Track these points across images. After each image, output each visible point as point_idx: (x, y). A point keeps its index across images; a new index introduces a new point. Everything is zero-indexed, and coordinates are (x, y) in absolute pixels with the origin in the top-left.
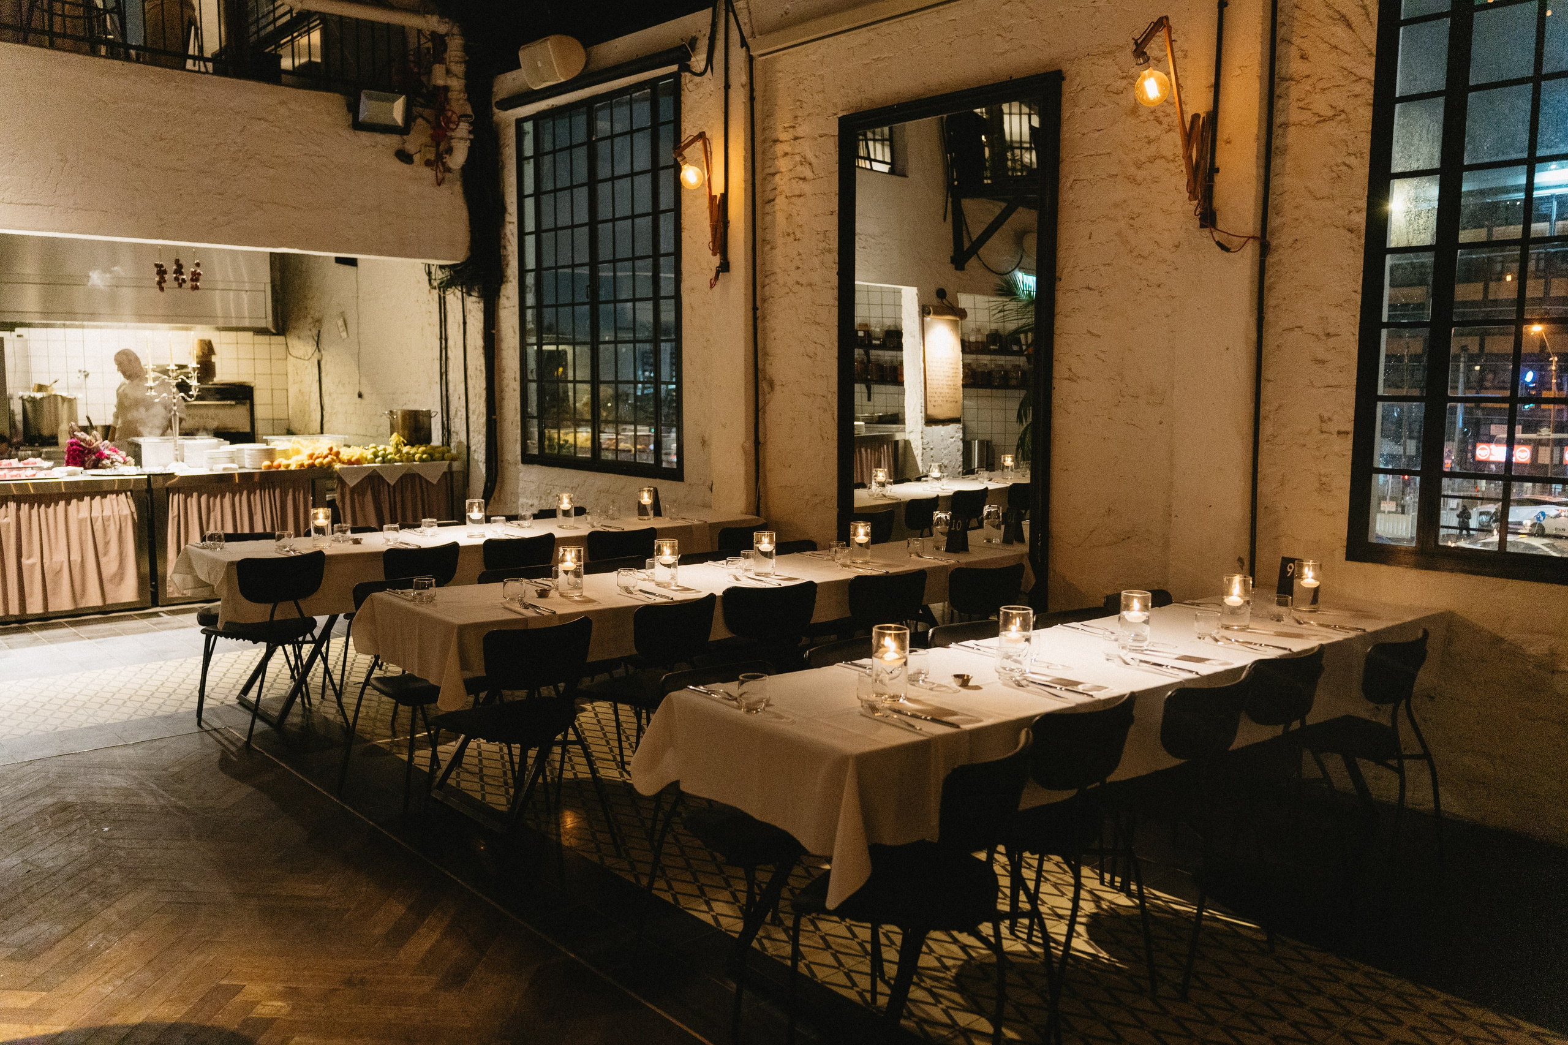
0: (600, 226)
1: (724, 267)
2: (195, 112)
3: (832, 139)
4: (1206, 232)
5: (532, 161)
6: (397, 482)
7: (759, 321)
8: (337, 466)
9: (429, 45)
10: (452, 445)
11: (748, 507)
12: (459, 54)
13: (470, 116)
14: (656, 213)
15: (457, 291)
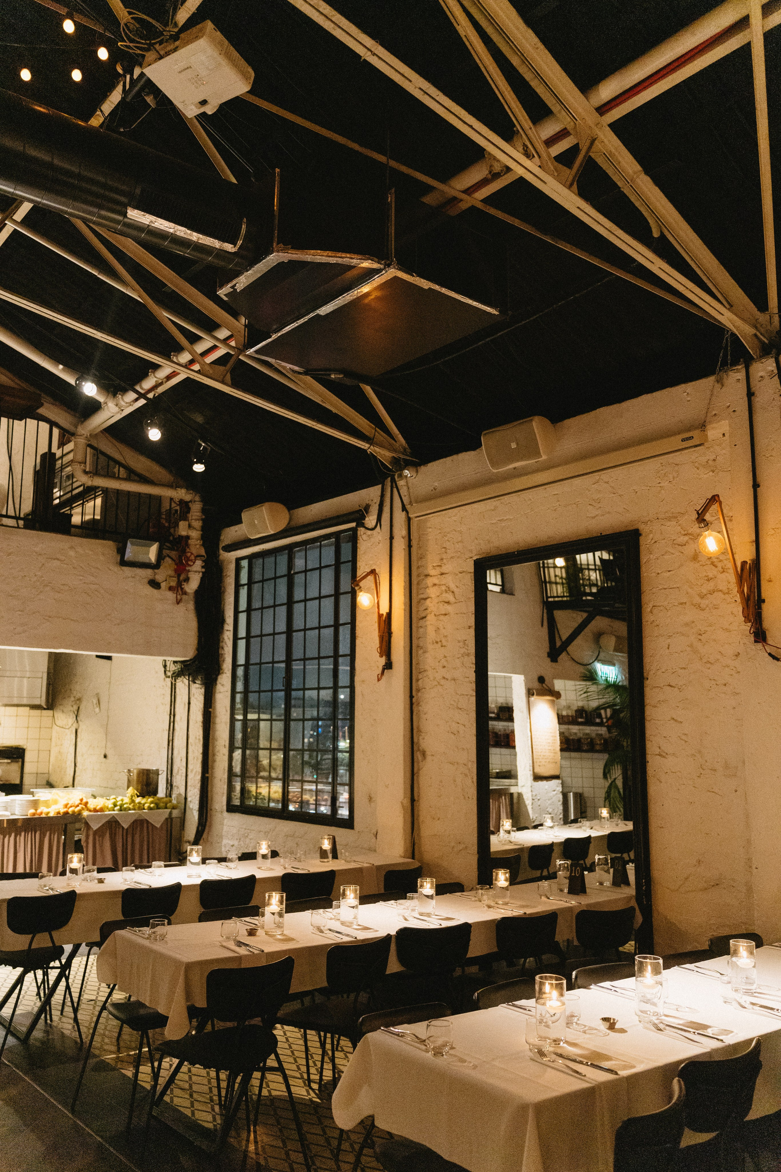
0: (294, 634)
1: (389, 665)
2: (9, 554)
3: (469, 575)
4: (760, 646)
5: (246, 587)
6: (130, 826)
7: (414, 706)
8: (85, 813)
9: (178, 508)
10: (174, 796)
11: (406, 851)
12: (199, 514)
13: (204, 556)
14: (336, 626)
15: (185, 679)
